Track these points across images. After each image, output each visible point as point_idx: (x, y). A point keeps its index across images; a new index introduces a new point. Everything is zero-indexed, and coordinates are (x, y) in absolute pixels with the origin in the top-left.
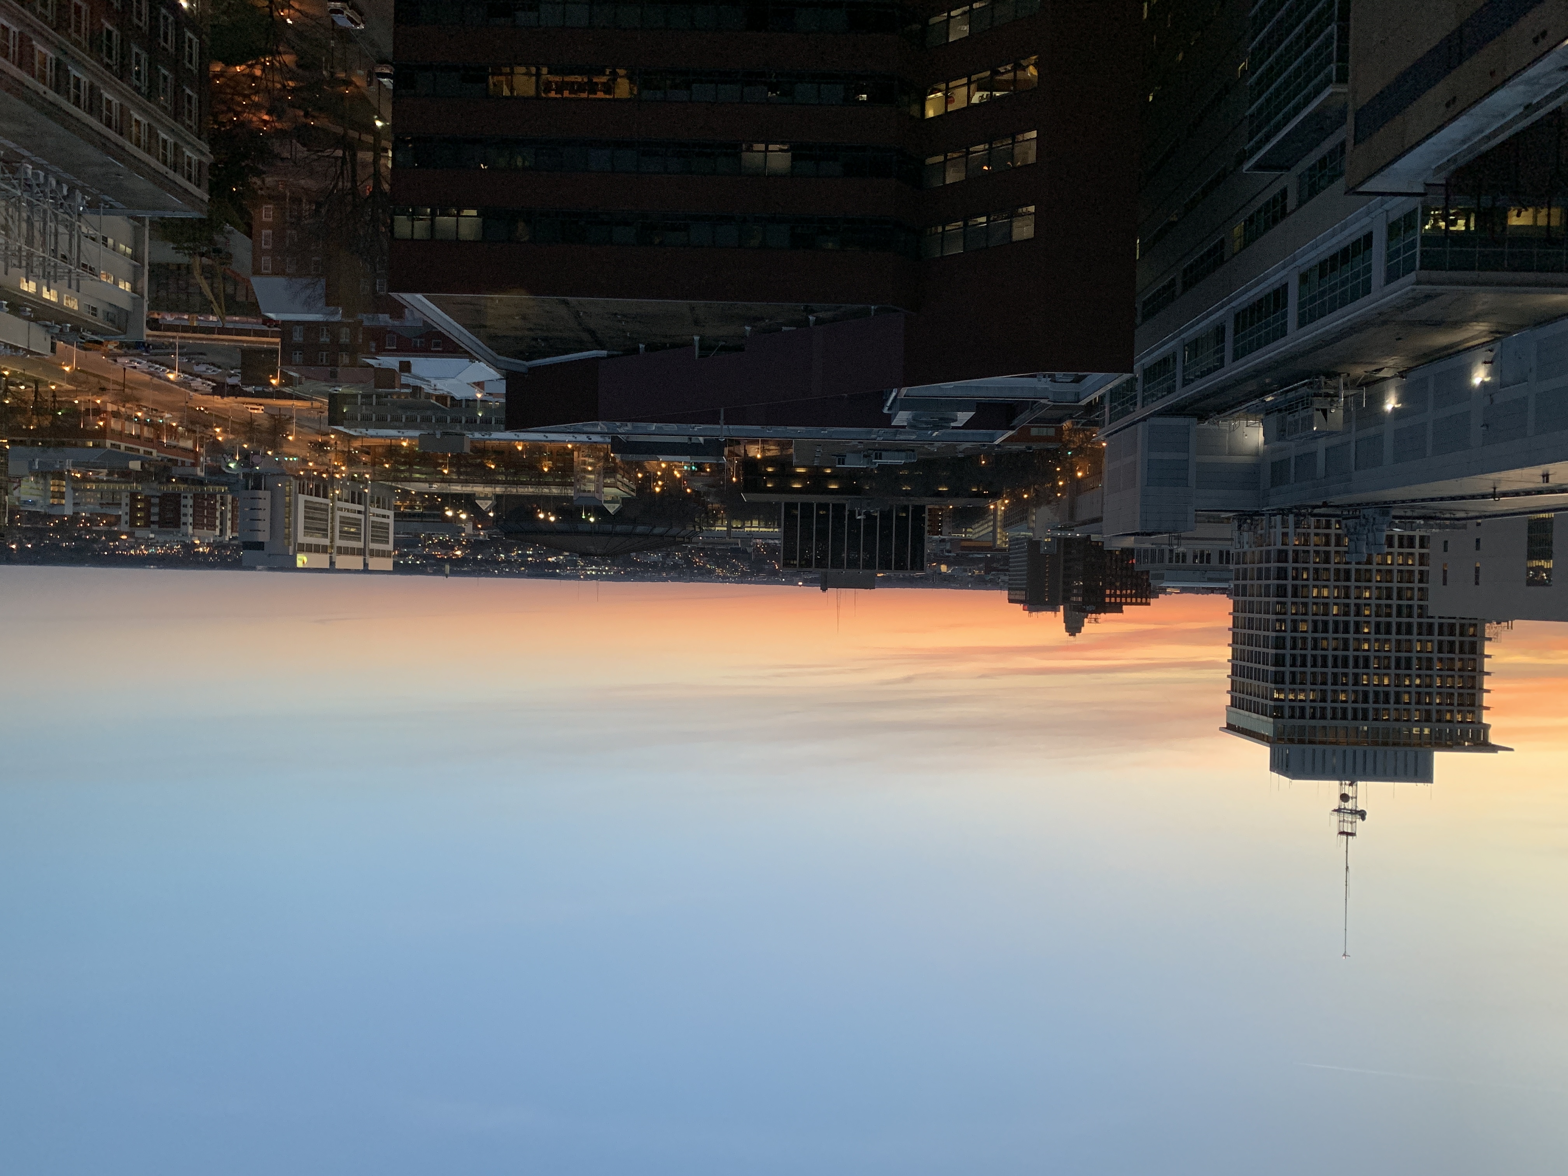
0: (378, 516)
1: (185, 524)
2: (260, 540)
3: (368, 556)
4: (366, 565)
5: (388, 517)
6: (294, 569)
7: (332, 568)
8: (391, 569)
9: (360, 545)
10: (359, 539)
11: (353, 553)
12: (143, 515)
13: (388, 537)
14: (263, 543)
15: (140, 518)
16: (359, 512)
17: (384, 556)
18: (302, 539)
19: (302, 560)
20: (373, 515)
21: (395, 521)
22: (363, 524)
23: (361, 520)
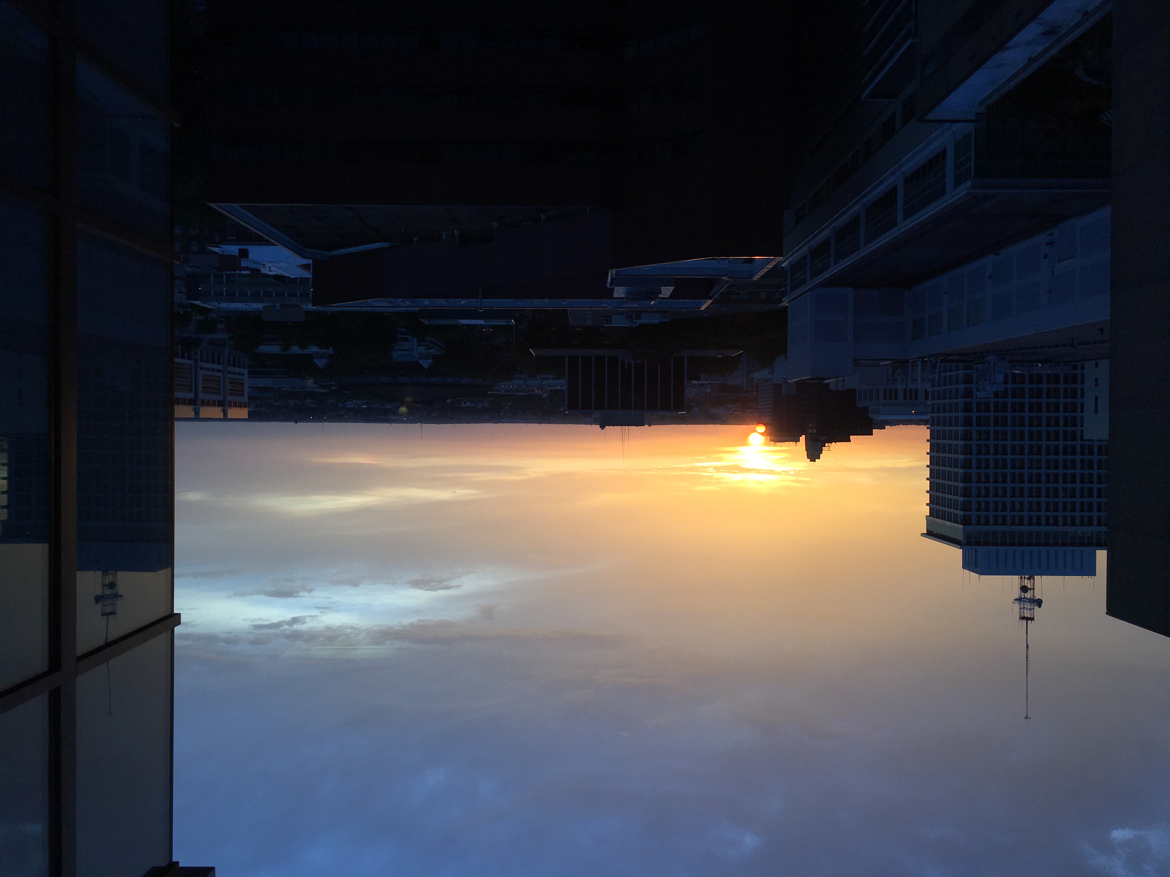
0: (234, 373)
3: (226, 408)
4: (225, 414)
5: (243, 374)
7: (197, 418)
8: (247, 417)
9: (220, 398)
10: (219, 393)
11: (214, 405)
13: (243, 391)
16: (219, 371)
17: (240, 407)
18: (178, 394)
20: (230, 372)
21: (248, 378)
22: (222, 381)
23: (220, 377)
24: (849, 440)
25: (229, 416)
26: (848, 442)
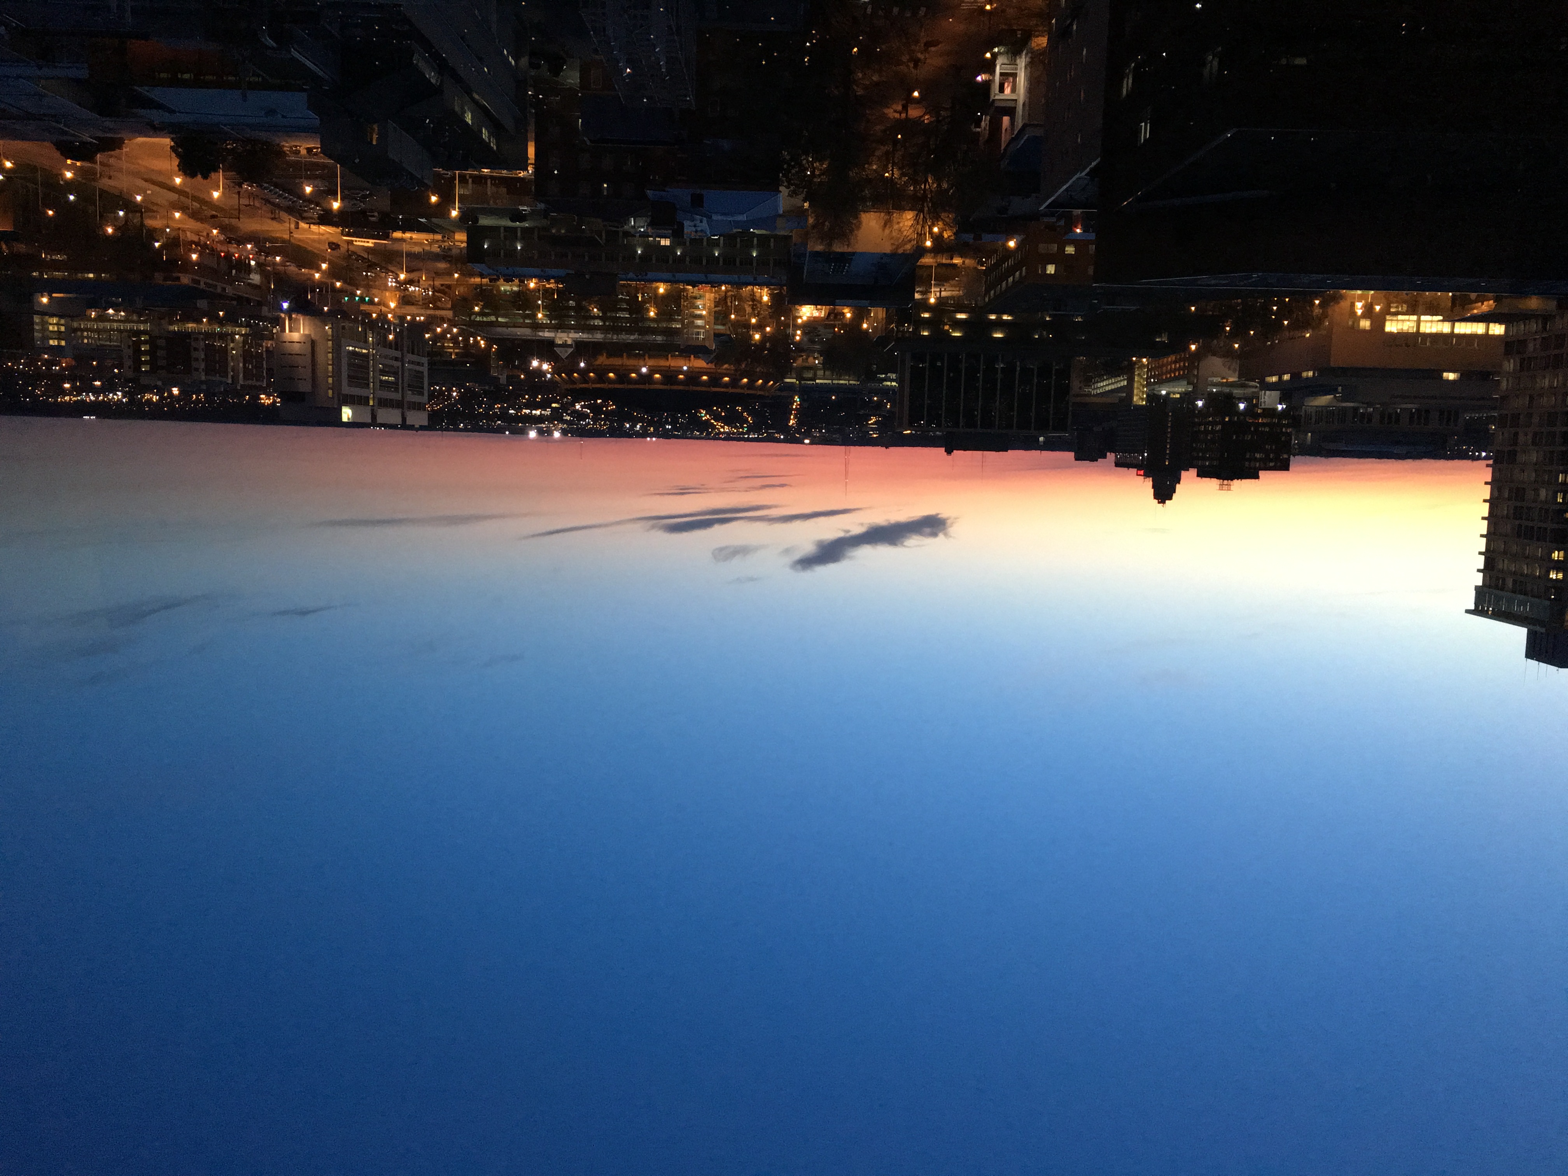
0: (413, 363)
1: (197, 370)
2: (301, 390)
3: (405, 410)
4: (404, 419)
5: (423, 365)
6: (340, 424)
7: (374, 423)
8: (426, 423)
9: (397, 396)
10: (396, 390)
11: (392, 406)
12: (148, 358)
13: (423, 388)
14: (304, 393)
15: (145, 363)
16: (396, 359)
17: (419, 409)
18: (346, 389)
19: (347, 414)
20: (409, 363)
21: (429, 369)
22: (400, 373)
23: (398, 367)
24: (1257, 477)
25: (408, 423)
26: (1255, 479)
